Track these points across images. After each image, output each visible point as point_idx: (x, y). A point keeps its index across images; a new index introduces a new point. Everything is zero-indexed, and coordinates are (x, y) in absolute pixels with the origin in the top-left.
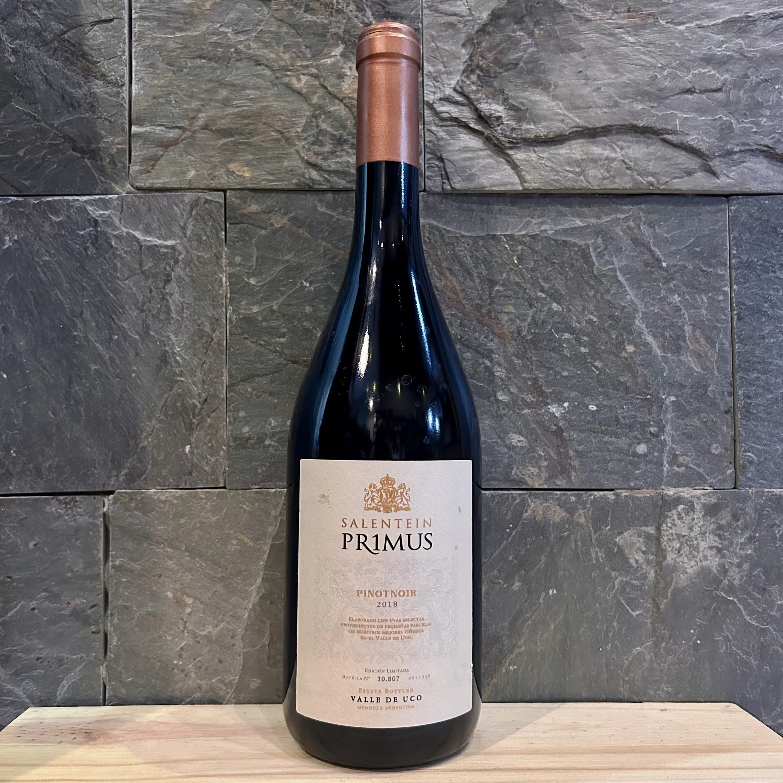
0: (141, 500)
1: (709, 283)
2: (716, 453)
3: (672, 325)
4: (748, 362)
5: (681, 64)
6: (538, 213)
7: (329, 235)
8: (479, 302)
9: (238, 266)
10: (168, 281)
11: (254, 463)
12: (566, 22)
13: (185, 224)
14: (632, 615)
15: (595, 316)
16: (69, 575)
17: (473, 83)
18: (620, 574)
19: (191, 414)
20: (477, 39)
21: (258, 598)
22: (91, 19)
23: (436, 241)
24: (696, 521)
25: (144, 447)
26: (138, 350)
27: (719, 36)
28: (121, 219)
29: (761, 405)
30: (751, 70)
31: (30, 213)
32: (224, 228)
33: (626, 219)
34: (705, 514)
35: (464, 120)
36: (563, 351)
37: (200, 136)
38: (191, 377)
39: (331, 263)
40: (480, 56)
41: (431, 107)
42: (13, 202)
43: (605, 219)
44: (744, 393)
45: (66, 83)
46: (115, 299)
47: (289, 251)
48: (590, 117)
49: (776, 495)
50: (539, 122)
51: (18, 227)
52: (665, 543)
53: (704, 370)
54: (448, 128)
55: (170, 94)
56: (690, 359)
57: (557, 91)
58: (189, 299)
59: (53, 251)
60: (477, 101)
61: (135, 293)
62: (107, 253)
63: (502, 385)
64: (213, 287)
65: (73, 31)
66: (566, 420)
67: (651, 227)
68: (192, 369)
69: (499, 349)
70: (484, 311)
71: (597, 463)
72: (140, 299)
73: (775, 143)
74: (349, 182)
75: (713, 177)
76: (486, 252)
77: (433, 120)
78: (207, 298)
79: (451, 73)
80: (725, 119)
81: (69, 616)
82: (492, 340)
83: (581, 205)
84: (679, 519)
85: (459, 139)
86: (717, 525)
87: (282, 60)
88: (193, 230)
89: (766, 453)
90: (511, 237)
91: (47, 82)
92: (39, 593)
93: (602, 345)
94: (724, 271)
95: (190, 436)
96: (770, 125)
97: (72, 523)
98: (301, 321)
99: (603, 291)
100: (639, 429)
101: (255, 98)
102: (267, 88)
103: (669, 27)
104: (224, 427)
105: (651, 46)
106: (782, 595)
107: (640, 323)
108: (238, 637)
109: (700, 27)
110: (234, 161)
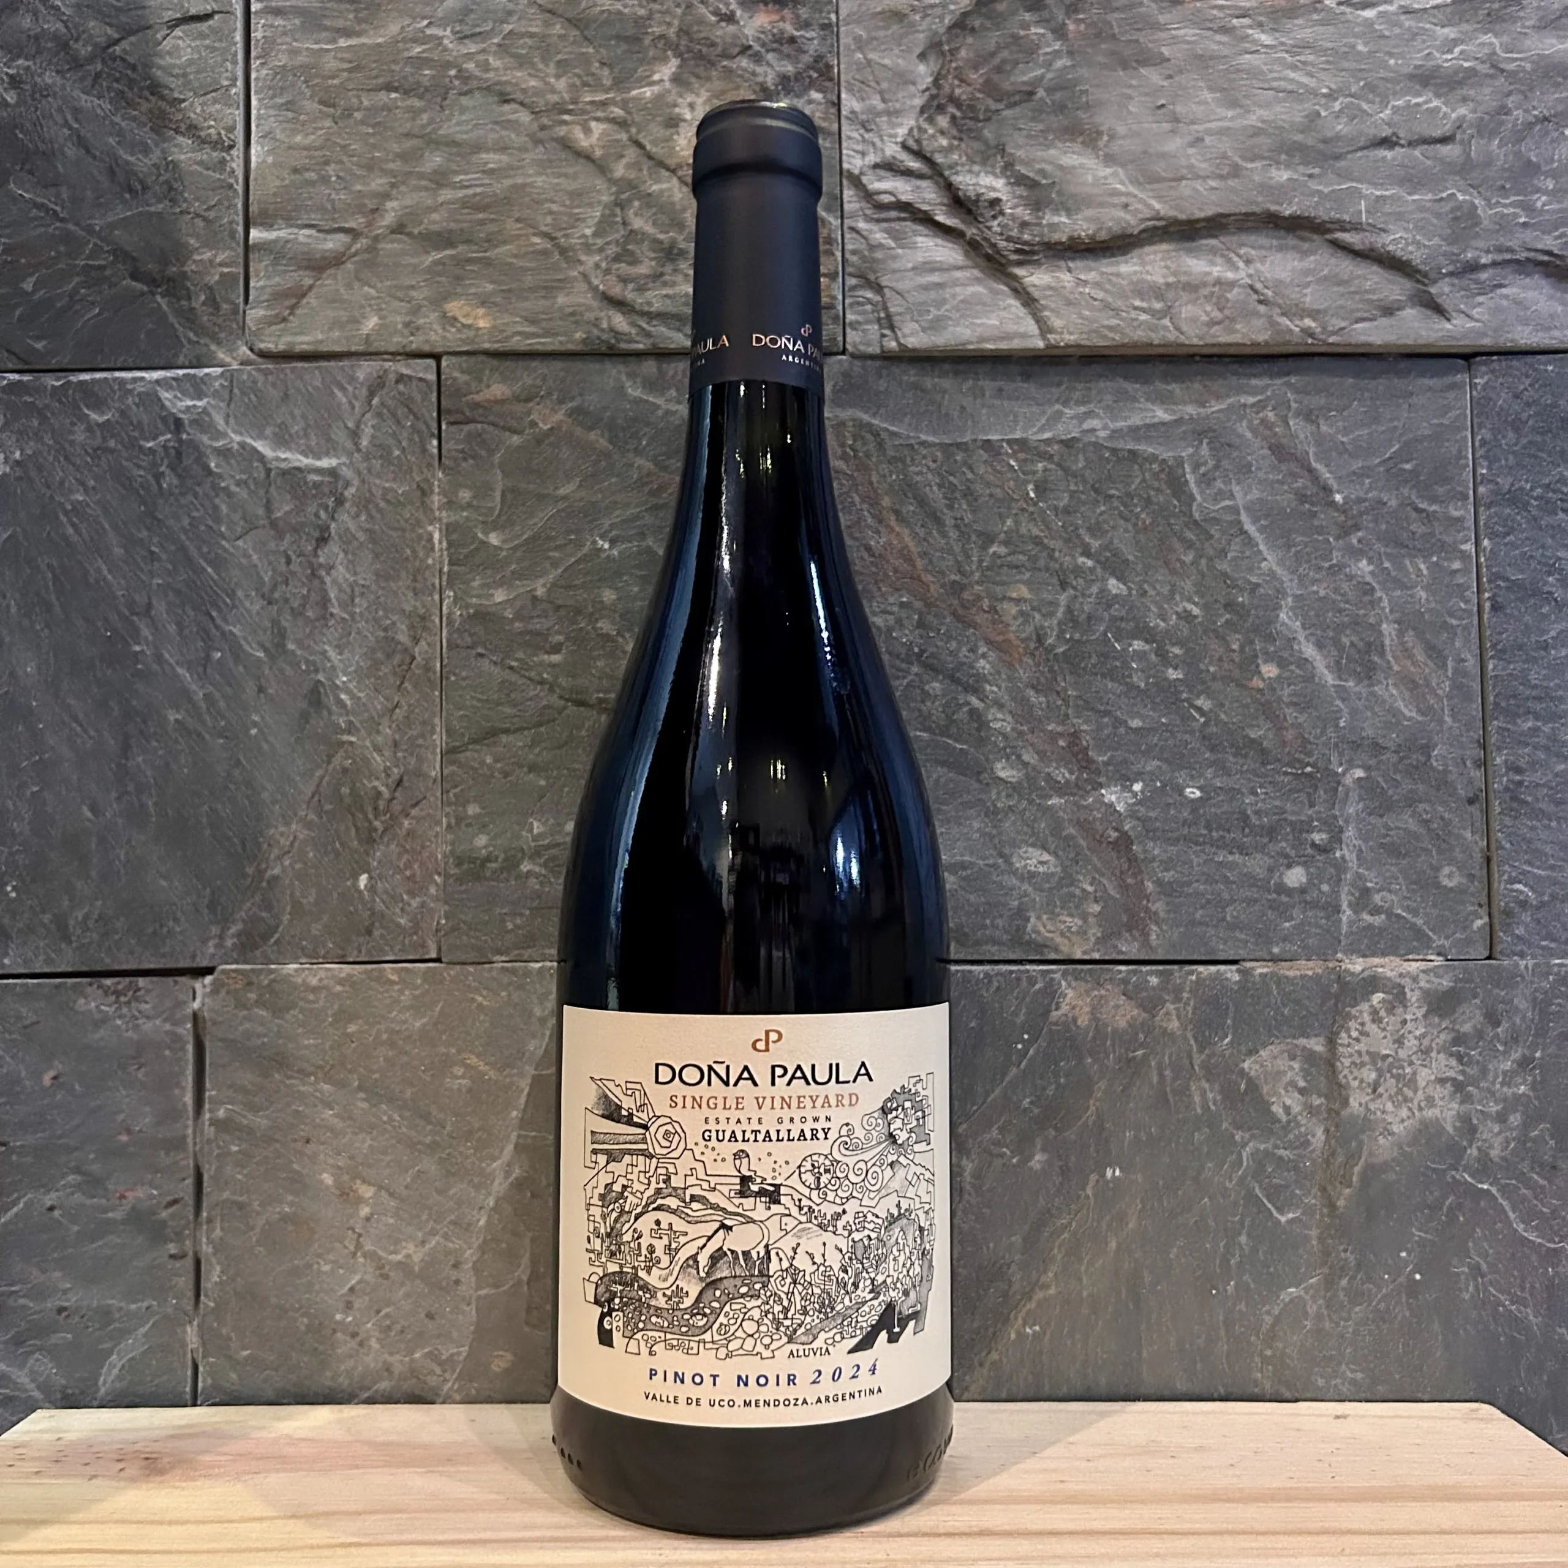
0: (269, 985)
1: (1432, 534)
2: (1451, 885)
3: (1356, 622)
4: (1515, 697)
5: (1371, 87)
6: (1077, 395)
7: (648, 445)
8: (957, 578)
9: (463, 509)
10: (323, 540)
11: (498, 910)
12: (1132, 6)
13: (358, 427)
14: (1279, 1222)
15: (1195, 604)
16: (124, 1138)
17: (942, 133)
18: (1252, 1137)
19: (370, 809)
20: (948, 42)
21: (506, 1186)
22: (168, 15)
23: (868, 456)
24: (1409, 1026)
25: (276, 878)
26: (263, 681)
27: (1446, 30)
28: (228, 416)
29: (1543, 785)
30: (1511, 98)
31: (47, 406)
32: (436, 431)
33: (1260, 406)
34: (1428, 1012)
35: (925, 207)
36: (1130, 676)
37: (390, 246)
38: (370, 734)
39: (655, 501)
40: (955, 77)
41: (856, 181)
42: (12, 385)
43: (1216, 406)
44: (1506, 761)
45: (119, 143)
46: (216, 577)
47: (569, 476)
48: (1182, 198)
50: (1078, 210)
51: (20, 433)
52: (1346, 1072)
53: (1423, 714)
54: (893, 225)
55: (326, 163)
56: (1394, 692)
57: (1115, 146)
58: (365, 577)
60: (951, 168)
61: (256, 566)
62: (199, 485)
63: (1005, 748)
64: (414, 551)
65: (132, 39)
66: (1138, 819)
67: (1313, 422)
68: (372, 718)
69: (999, 673)
70: (966, 595)
71: (1202, 907)
72: (267, 578)
75: (1436, 318)
76: (970, 476)
77: (862, 209)
78: (403, 574)
79: (897, 113)
80: (1461, 197)
81: (124, 1222)
82: (984, 656)
83: (1166, 378)
85: (913, 247)
86: (1453, 1034)
87: (553, 91)
88: (373, 437)
89: (1555, 884)
90: (1022, 444)
91: (81, 142)
92: (64, 1176)
93: (1211, 663)
94: (1462, 511)
95: (368, 854)
96: (1554, 211)
97: (130, 1034)
98: (592, 618)
99: (1211, 552)
100: (1290, 837)
101: (499, 169)
102: (523, 149)
103: (1342, 13)
104: (436, 836)
105: (1308, 51)
107: (1289, 618)
108: (468, 1265)
109: (1407, 11)
110: (457, 296)
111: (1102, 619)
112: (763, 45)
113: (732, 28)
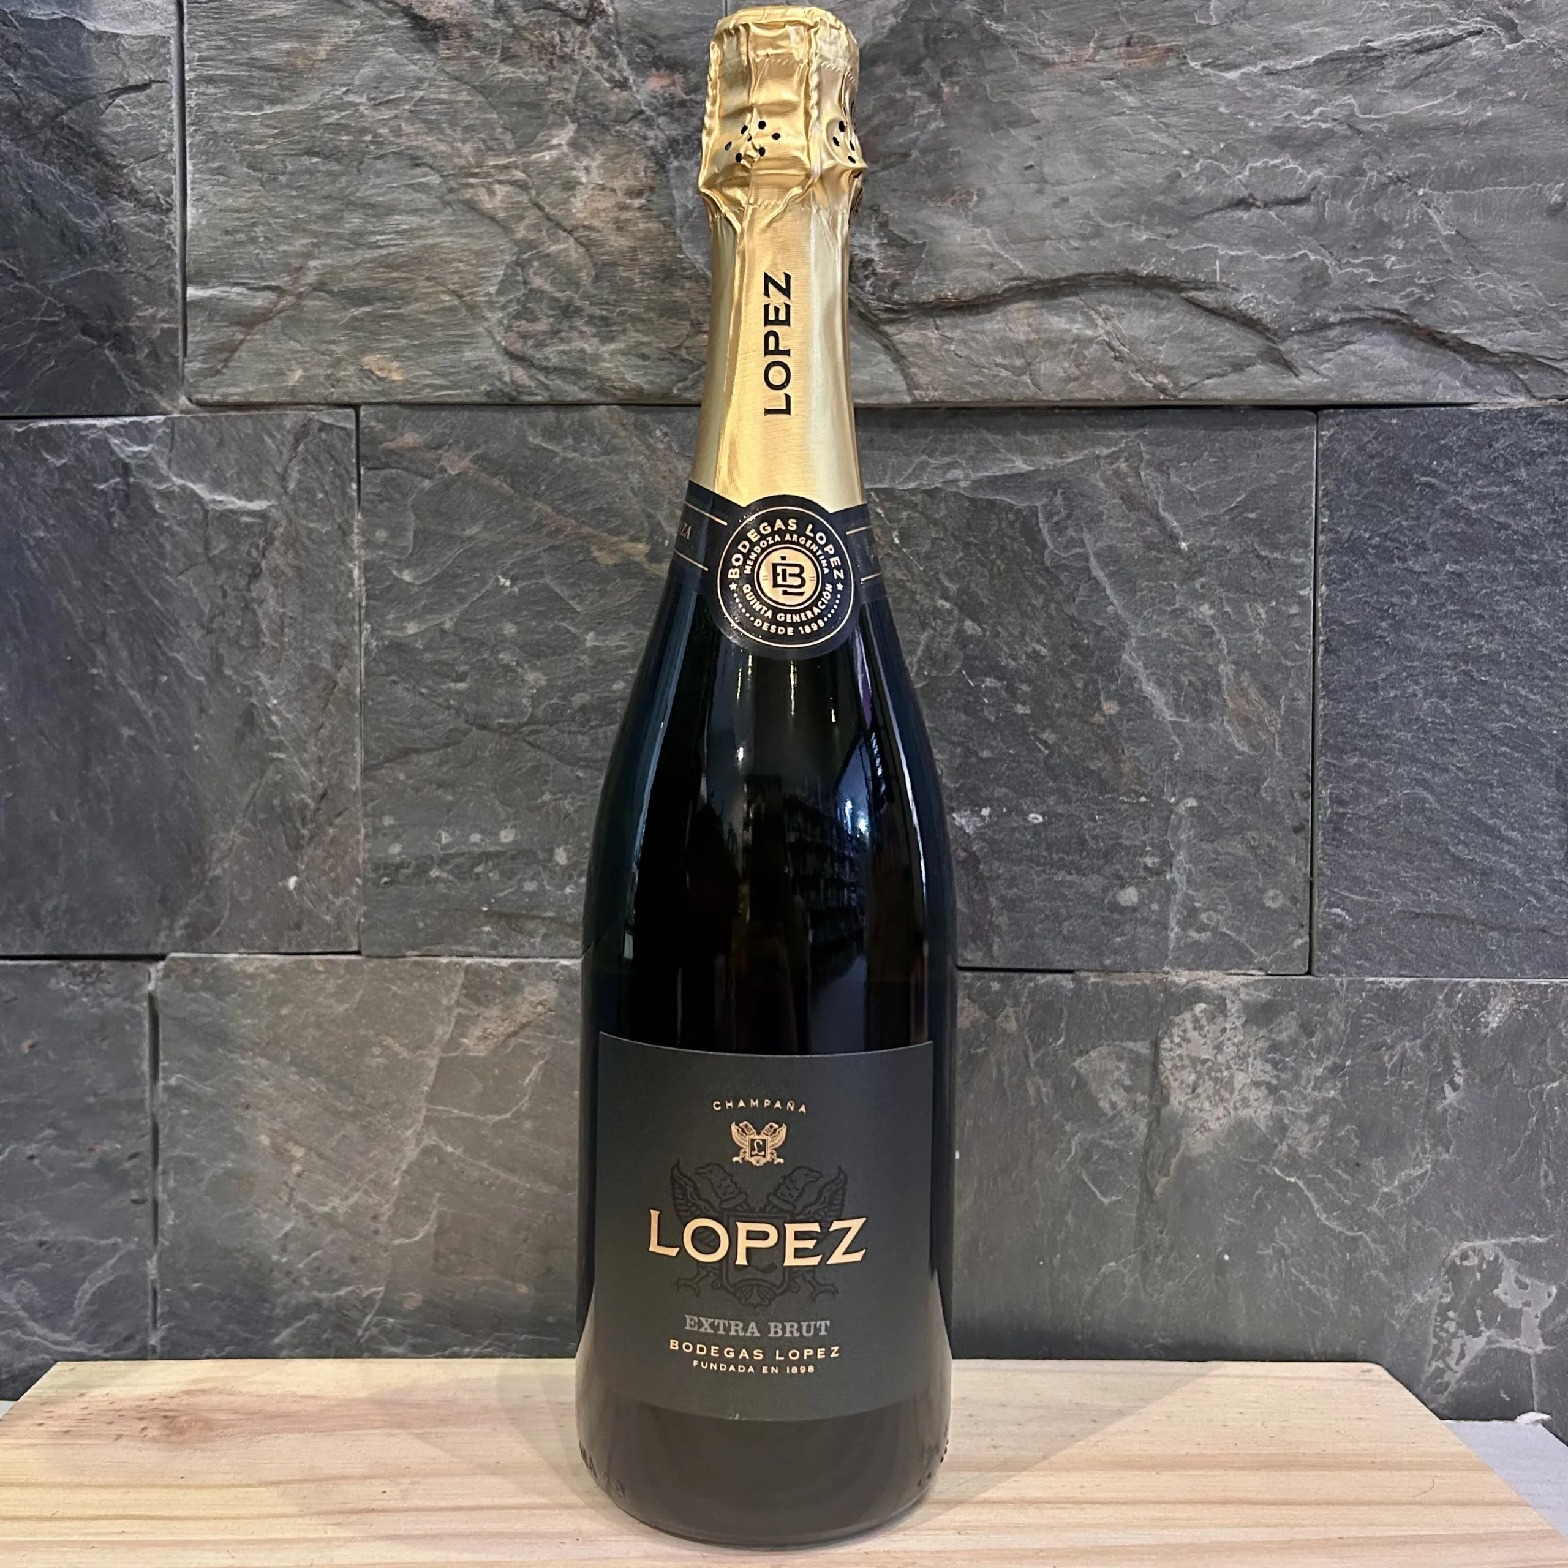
0: (212, 972)
1: (1272, 580)
2: (1273, 905)
3: (1195, 662)
4: (1343, 734)
5: (1230, 149)
6: (942, 445)
7: (547, 489)
9: (382, 549)
10: (255, 575)
12: (1004, 69)
13: (285, 471)
14: (1102, 1203)
15: (1044, 645)
16: (91, 1100)
18: (1080, 1128)
19: (297, 819)
21: (416, 1151)
22: (109, 86)
24: (1229, 1033)
25: (217, 878)
26: (204, 703)
27: (1307, 91)
28: (170, 460)
29: (1365, 818)
30: (1366, 160)
31: (11, 451)
32: (355, 476)
33: (1114, 457)
34: (1247, 1022)
36: (982, 710)
37: (311, 303)
38: (297, 752)
39: (551, 542)
43: (1073, 457)
44: (1331, 794)
45: (68, 207)
46: (162, 609)
47: (474, 519)
48: (1046, 259)
49: (1388, 989)
50: (947, 270)
52: (1168, 1073)
53: (1254, 749)
55: (255, 224)
56: (1228, 727)
57: (983, 209)
58: (293, 610)
59: (52, 522)
61: (196, 599)
62: (146, 524)
64: (336, 586)
65: (78, 108)
66: (985, 840)
67: (1161, 471)
68: (299, 737)
71: (1042, 921)
72: (206, 609)
73: (1413, 304)
74: (585, 389)
75: (1285, 374)
78: (327, 607)
80: (1312, 258)
81: (93, 1171)
83: (1026, 429)
84: (1195, 1028)
86: (1269, 1043)
87: (460, 156)
88: (300, 482)
89: (1370, 909)
90: (888, 493)
91: (34, 206)
92: (43, 1129)
93: (1056, 701)
94: (1302, 559)
95: (296, 858)
96: (1403, 270)
97: (94, 1010)
98: (494, 652)
99: (1060, 597)
100: (1124, 860)
101: (411, 230)
102: (434, 211)
103: (1208, 75)
104: (358, 843)
105: (1171, 113)
106: (1390, 1176)
107: (1132, 658)
108: (385, 1218)
109: (1269, 72)
110: (372, 351)
111: (957, 658)
112: (655, 110)
113: (625, 93)
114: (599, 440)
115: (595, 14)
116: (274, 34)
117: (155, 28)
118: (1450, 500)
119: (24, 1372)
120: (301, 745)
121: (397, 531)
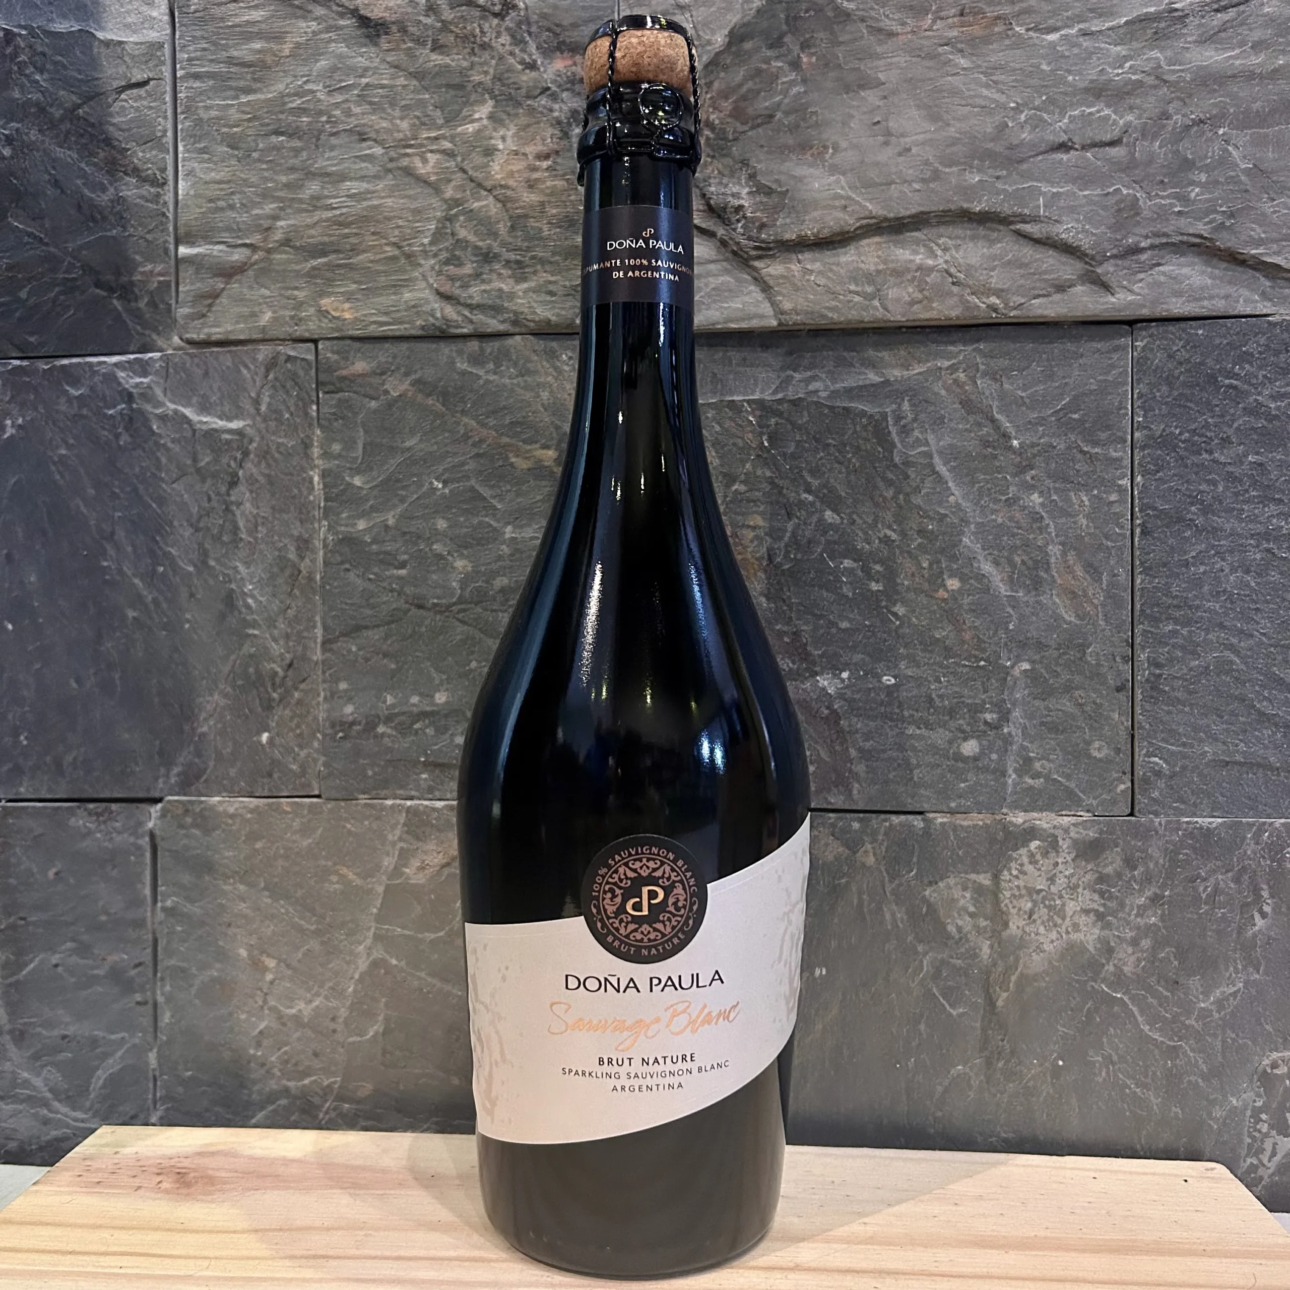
0: (200, 812)
1: (1093, 472)
2: (1100, 756)
3: (1026, 544)
4: (1158, 605)
5: (1051, 101)
6: (806, 362)
7: (472, 406)
9: (335, 458)
10: (234, 483)
12: (855, 39)
13: (258, 396)
14: (951, 1015)
15: (894, 531)
16: (104, 918)
18: (931, 949)
19: (269, 684)
20: (705, 77)
21: (367, 963)
22: (116, 84)
24: (1060, 867)
25: (203, 735)
26: (193, 589)
27: (1119, 48)
28: (165, 389)
29: (1179, 678)
30: (1172, 105)
31: (39, 384)
32: (315, 399)
33: (953, 369)
34: (1077, 856)
36: (841, 588)
37: (279, 256)
38: (269, 627)
39: (475, 451)
40: (709, 106)
42: (15, 368)
43: (918, 369)
44: (1149, 658)
45: (84, 184)
47: (412, 432)
48: (892, 200)
49: (1201, 828)
50: (806, 212)
51: (23, 405)
52: (1007, 901)
53: (1080, 619)
55: (232, 193)
56: (1057, 600)
57: (838, 160)
58: (265, 512)
59: (71, 441)
60: (705, 181)
61: (186, 503)
62: (145, 442)
64: (300, 491)
65: (91, 103)
66: (845, 700)
67: (996, 380)
68: (270, 617)
71: (895, 769)
72: (195, 510)
73: (1215, 229)
74: (503, 322)
75: (1102, 293)
76: (718, 428)
78: (292, 508)
80: (1125, 192)
81: (105, 977)
83: (877, 346)
86: (1097, 875)
87: (399, 131)
88: (269, 404)
89: (1185, 758)
90: (760, 404)
91: (56, 183)
92: (65, 942)
93: (906, 578)
94: (1121, 453)
95: (267, 717)
96: (1206, 199)
97: (106, 844)
98: (429, 541)
99: (908, 490)
100: (967, 716)
101: (360, 193)
102: (377, 177)
103: (1031, 38)
104: (318, 704)
105: (999, 72)
106: (1206, 994)
107: (971, 541)
108: (341, 1020)
109: (1085, 34)
110: (330, 294)
111: (819, 543)
112: (559, 86)
113: (534, 73)
114: (515, 364)
115: (509, 8)
116: (249, 37)
117: (153, 35)
118: (1251, 399)
119: (49, 1143)
120: (271, 623)
121: (350, 444)
